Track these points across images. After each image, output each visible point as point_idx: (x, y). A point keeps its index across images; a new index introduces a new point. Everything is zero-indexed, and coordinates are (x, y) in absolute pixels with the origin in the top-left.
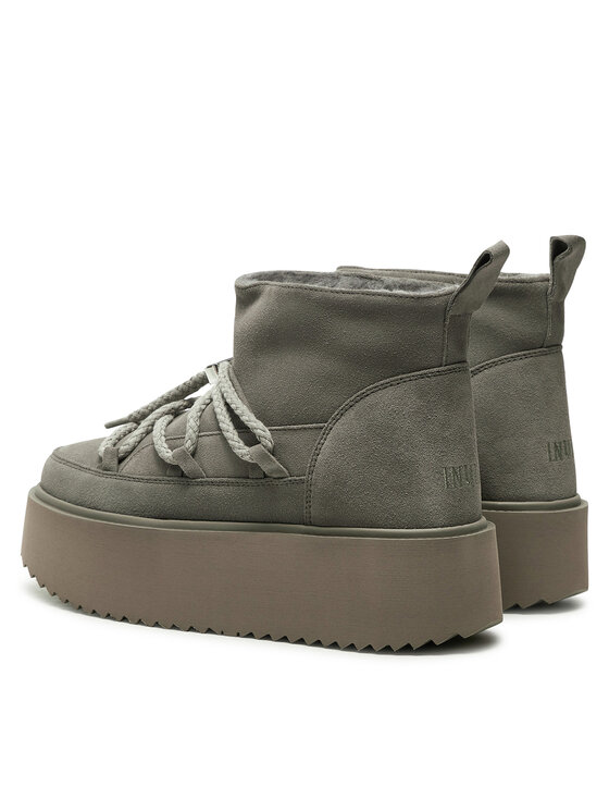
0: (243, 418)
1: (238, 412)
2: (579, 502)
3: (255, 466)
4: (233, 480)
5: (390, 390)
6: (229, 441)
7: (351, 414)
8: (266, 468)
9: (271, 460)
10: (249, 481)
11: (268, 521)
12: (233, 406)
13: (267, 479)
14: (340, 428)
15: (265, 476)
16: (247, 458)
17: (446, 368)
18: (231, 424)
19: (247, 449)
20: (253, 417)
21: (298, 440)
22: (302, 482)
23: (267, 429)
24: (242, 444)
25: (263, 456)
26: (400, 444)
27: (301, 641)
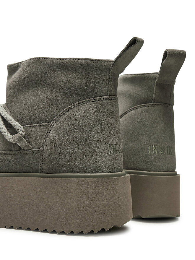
0: (10, 122)
1: (7, 119)
2: (176, 174)
3: (16, 144)
4: (4, 152)
5: (83, 106)
6: (3, 133)
7: (64, 117)
8: (21, 144)
9: (24, 141)
10: (12, 152)
11: (21, 172)
12: (5, 117)
13: (21, 151)
14: (58, 124)
15: (20, 149)
16: (11, 141)
17: (109, 97)
18: (4, 126)
19: (12, 136)
20: (15, 121)
21: (37, 131)
22: (39, 151)
23: (22, 127)
24: (9, 134)
25: (20, 139)
26: (88, 132)
27: (37, 230)
